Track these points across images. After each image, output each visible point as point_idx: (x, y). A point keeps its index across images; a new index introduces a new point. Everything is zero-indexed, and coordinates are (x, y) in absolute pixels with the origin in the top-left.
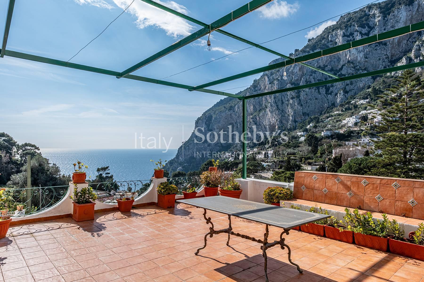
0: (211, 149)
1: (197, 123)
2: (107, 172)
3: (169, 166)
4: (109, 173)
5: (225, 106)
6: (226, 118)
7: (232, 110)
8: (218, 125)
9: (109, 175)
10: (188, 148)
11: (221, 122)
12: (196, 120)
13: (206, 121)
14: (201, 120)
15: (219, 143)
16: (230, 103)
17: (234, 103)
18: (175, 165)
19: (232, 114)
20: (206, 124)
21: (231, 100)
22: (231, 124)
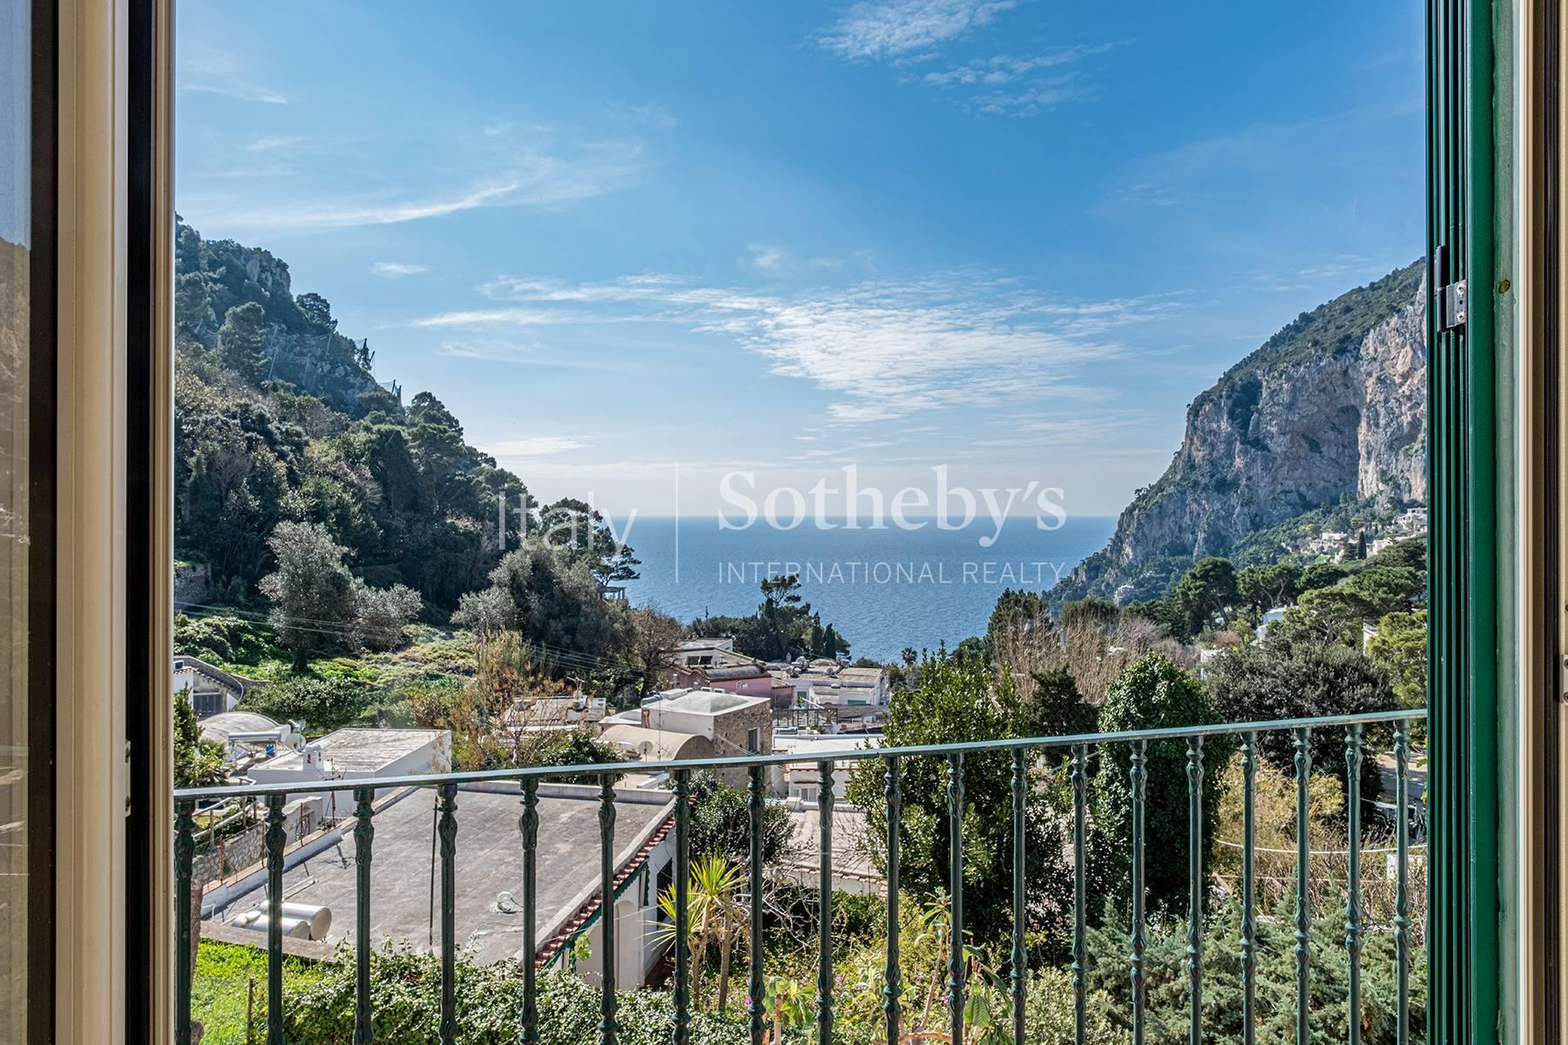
0: (1256, 515)
1: (1196, 415)
2: (791, 593)
3: (1084, 579)
4: (798, 599)
5: (1319, 337)
6: (1323, 386)
7: (1350, 351)
8: (1287, 420)
9: (798, 605)
10: (1160, 513)
11: (1300, 405)
12: (1192, 403)
13: (1235, 405)
14: (1212, 400)
15: (1291, 492)
16: (1342, 326)
17: (1359, 322)
18: (1109, 576)
19: (1350, 371)
20: (1232, 415)
21: (1348, 310)
22: (1344, 410)
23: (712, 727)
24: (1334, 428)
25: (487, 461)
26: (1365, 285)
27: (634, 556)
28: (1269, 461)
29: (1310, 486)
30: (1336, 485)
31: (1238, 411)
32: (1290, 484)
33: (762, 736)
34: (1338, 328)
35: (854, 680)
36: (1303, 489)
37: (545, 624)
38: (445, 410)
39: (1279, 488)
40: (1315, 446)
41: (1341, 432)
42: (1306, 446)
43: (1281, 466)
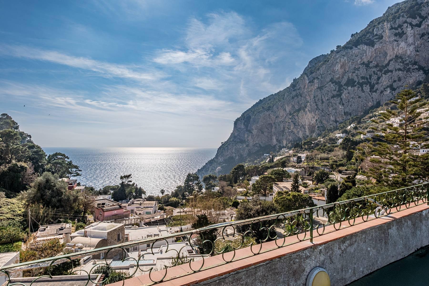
1: (236, 124)
2: (129, 180)
3: (208, 166)
4: (131, 181)
5: (264, 106)
6: (264, 118)
7: (270, 110)
9: (131, 183)
11: (259, 122)
12: (235, 121)
14: (240, 120)
17: (272, 103)
18: (215, 165)
19: (270, 115)
20: (244, 124)
21: (270, 100)
22: (269, 124)
23: (107, 236)
24: (267, 128)
25: (28, 136)
26: (274, 94)
27: (80, 169)
28: (252, 136)
29: (261, 142)
30: (267, 142)
31: (246, 123)
32: (257, 142)
33: (122, 235)
34: (268, 104)
35: (147, 206)
36: (260, 143)
37: (51, 200)
38: (13, 119)
39: (255, 143)
40: (263, 133)
41: (268, 129)
42: (261, 132)
43: (255, 137)
